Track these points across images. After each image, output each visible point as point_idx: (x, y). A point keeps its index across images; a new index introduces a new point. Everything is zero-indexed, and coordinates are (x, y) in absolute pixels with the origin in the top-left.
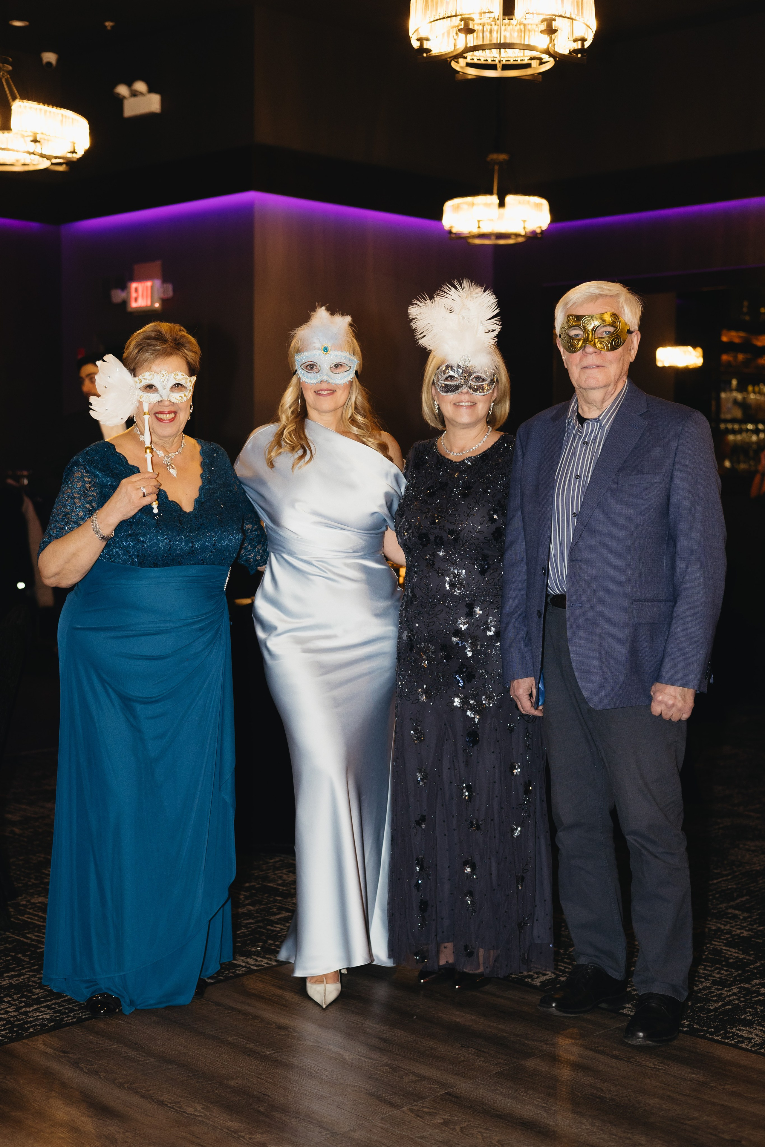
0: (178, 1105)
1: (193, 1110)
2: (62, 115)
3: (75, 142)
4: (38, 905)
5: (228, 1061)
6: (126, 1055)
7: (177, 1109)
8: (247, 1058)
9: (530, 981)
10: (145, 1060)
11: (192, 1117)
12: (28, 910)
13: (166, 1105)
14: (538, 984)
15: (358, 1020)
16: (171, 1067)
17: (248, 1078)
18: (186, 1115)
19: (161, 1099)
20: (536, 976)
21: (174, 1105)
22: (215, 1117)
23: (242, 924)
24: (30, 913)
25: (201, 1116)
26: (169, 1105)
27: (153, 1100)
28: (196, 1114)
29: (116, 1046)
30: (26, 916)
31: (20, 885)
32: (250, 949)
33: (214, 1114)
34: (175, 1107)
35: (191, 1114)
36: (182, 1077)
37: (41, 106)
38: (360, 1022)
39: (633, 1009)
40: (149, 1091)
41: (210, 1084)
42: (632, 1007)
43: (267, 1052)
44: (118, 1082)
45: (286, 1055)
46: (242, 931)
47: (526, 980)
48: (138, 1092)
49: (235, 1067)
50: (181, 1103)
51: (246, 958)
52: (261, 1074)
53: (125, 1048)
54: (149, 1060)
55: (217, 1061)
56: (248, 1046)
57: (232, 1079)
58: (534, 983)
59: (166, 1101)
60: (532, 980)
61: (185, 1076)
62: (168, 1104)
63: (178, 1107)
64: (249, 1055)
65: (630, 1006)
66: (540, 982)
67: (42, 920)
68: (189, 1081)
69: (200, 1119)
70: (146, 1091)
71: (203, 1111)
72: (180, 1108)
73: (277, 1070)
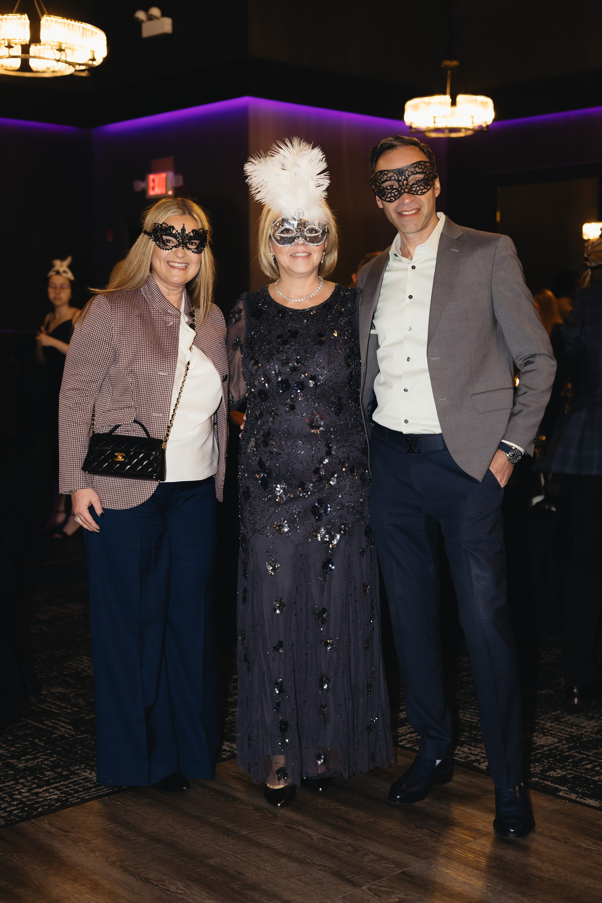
0: (163, 883)
1: (175, 888)
2: (83, 28)
3: (95, 50)
4: (57, 694)
5: (209, 840)
6: (119, 834)
7: (161, 886)
8: (226, 837)
9: (477, 765)
10: (136, 839)
11: (174, 895)
12: (48, 699)
13: (152, 883)
14: (485, 768)
15: (325, 802)
16: (158, 846)
17: (225, 857)
18: (169, 893)
19: (147, 876)
20: (482, 760)
21: (159, 882)
22: (194, 895)
23: (229, 712)
24: (49, 702)
25: (181, 893)
26: (154, 883)
27: (141, 878)
28: (178, 892)
29: (112, 826)
30: (45, 704)
31: (43, 677)
32: (234, 735)
33: (193, 892)
34: (159, 885)
35: (173, 892)
36: (168, 856)
37: (65, 20)
38: (327, 804)
39: (568, 792)
40: (137, 869)
41: (192, 862)
42: (567, 789)
43: (244, 832)
44: (110, 860)
45: (261, 835)
46: (229, 718)
47: (474, 764)
48: (128, 870)
49: (215, 846)
50: (165, 881)
51: (230, 744)
52: (237, 853)
53: (120, 828)
54: (139, 839)
55: (200, 840)
56: (227, 826)
57: (212, 858)
58: (481, 767)
59: (152, 879)
60: (479, 764)
61: (170, 855)
62: (153, 881)
63: (162, 885)
64: (228, 835)
65: (566, 788)
66: (486, 766)
67: (58, 708)
68: (174, 859)
69: (181, 896)
70: (134, 869)
71: (184, 889)
72: (164, 885)
73: (252, 850)
